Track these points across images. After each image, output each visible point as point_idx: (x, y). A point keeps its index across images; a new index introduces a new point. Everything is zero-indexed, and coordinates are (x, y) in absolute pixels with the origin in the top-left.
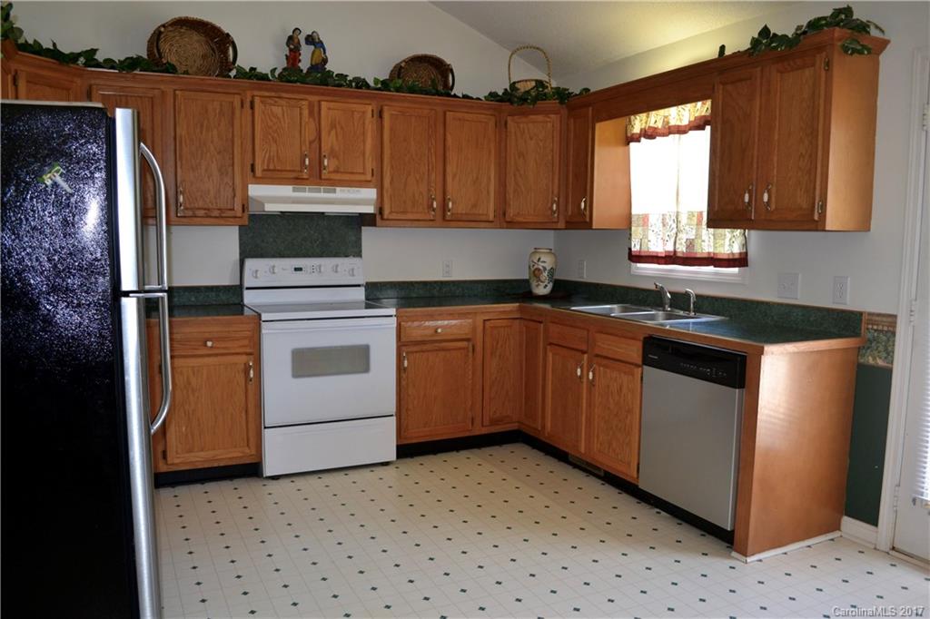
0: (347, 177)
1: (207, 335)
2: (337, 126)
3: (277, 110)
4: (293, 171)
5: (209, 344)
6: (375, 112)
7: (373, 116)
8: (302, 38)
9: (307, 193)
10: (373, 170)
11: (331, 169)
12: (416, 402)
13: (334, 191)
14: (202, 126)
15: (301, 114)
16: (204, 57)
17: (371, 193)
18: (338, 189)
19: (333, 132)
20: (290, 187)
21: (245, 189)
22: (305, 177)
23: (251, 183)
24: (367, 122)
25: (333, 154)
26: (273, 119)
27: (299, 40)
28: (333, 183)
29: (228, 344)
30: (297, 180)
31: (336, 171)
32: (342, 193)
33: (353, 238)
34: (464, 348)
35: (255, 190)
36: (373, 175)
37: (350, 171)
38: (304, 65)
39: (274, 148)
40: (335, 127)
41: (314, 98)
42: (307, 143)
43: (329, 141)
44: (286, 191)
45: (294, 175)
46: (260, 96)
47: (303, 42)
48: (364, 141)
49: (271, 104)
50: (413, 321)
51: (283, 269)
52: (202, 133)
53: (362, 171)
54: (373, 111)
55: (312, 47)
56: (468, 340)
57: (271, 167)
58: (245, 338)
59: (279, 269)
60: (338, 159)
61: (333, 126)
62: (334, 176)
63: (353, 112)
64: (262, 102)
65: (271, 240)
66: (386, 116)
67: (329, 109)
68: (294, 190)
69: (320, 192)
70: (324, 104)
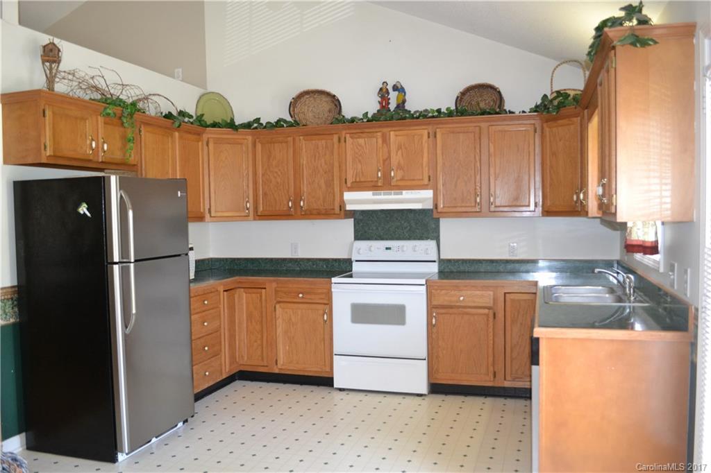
0: (409, 183)
1: (300, 290)
2: (403, 147)
3: (361, 141)
4: (372, 181)
5: (301, 295)
6: (431, 134)
7: (429, 137)
8: (390, 88)
9: (382, 196)
10: (429, 177)
11: (398, 178)
12: (444, 352)
13: (402, 194)
14: (315, 156)
15: (377, 142)
16: (330, 111)
17: (429, 194)
18: (404, 192)
19: (400, 152)
20: (371, 193)
21: (342, 196)
22: (380, 184)
23: (346, 191)
24: (424, 142)
25: (400, 167)
26: (359, 147)
27: (387, 89)
28: (400, 188)
29: (313, 297)
30: (374, 187)
31: (402, 179)
32: (406, 194)
33: (433, 226)
34: (485, 314)
35: (348, 196)
36: (429, 180)
37: (412, 178)
38: (392, 106)
39: (359, 166)
40: (401, 148)
41: (385, 130)
42: (381, 162)
43: (396, 158)
44: (368, 195)
45: (373, 184)
46: (350, 134)
47: (390, 90)
48: (422, 157)
49: (356, 138)
50: (442, 290)
51: (378, 248)
52: (315, 161)
53: (421, 178)
54: (429, 133)
55: (397, 93)
56: (489, 308)
57: (358, 180)
58: (322, 293)
59: (375, 248)
60: (403, 170)
61: (400, 147)
62: (400, 183)
63: (414, 136)
64: (352, 137)
65: (375, 228)
66: (438, 136)
67: (396, 136)
68: (373, 195)
69: (391, 195)
70: (392, 133)
